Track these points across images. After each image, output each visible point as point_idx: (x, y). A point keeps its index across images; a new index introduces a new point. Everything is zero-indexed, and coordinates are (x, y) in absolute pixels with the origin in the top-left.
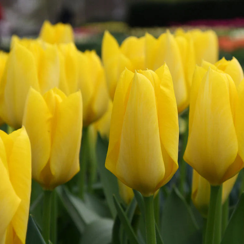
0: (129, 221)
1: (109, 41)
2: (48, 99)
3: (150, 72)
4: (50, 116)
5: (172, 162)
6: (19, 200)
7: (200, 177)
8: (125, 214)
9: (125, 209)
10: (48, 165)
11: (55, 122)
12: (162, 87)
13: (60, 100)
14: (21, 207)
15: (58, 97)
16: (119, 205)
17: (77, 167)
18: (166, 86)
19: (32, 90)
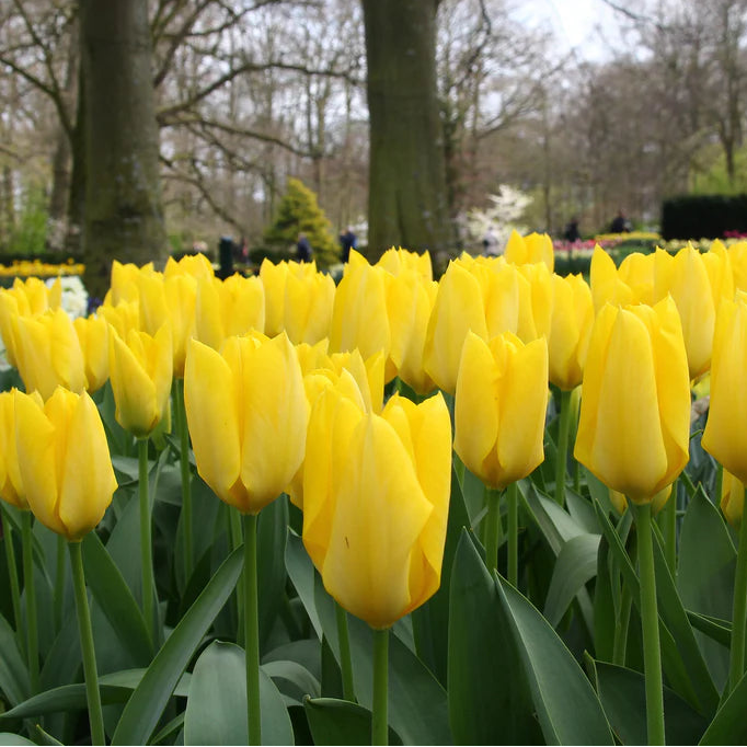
0: (622, 543)
1: (599, 257)
2: (495, 348)
3: (644, 308)
4: (497, 375)
5: (680, 452)
6: (429, 507)
7: (734, 478)
8: (616, 532)
9: (615, 524)
10: (494, 452)
11: (505, 383)
12: (663, 332)
13: (514, 351)
14: (433, 516)
15: (511, 344)
16: (607, 517)
17: (540, 457)
18: (671, 330)
19: (472, 335)
